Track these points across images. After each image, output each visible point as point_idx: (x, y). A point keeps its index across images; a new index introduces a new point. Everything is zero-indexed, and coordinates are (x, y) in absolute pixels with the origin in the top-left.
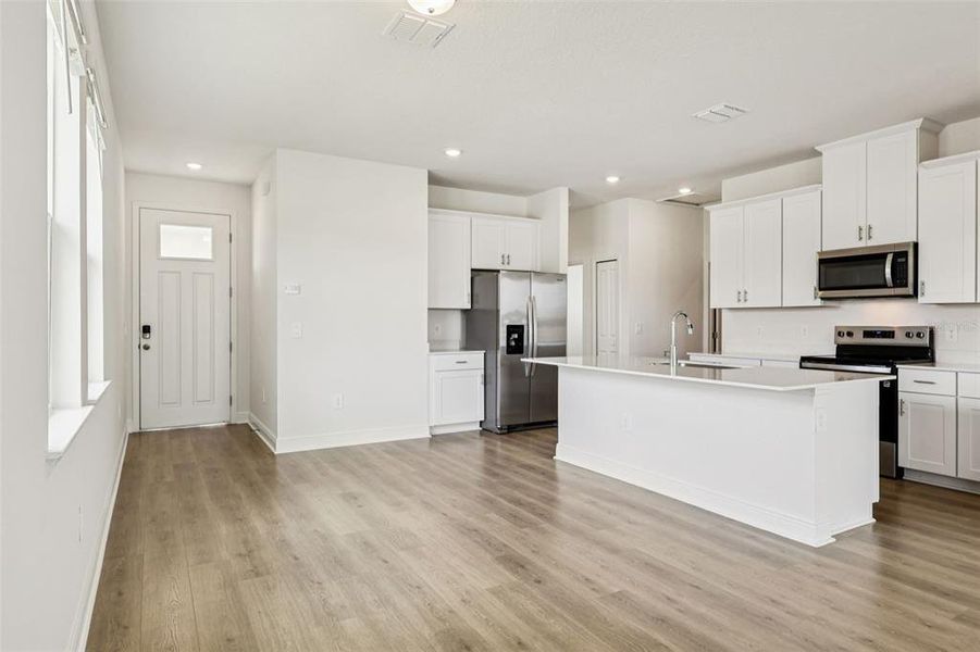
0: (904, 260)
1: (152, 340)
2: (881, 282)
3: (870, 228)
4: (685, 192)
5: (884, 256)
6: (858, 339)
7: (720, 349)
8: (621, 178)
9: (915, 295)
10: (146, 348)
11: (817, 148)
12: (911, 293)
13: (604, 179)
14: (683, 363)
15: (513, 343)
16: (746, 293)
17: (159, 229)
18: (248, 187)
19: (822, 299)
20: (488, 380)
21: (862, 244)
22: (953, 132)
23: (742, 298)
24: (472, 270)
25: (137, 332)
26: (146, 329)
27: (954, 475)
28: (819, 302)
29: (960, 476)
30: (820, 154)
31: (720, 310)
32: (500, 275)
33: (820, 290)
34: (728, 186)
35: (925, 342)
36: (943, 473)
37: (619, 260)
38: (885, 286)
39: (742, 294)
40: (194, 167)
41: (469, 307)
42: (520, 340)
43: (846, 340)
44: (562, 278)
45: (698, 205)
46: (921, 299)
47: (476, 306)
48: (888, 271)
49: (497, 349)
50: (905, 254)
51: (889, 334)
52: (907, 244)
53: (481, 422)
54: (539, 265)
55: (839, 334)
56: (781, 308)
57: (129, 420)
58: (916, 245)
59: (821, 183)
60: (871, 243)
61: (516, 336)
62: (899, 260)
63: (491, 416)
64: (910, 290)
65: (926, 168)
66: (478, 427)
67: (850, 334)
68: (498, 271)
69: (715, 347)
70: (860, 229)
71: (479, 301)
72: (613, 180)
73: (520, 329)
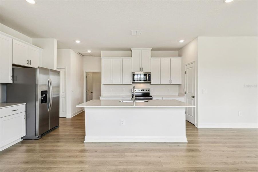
4: (89, 51)
11: (131, 49)
13: (75, 41)
23: (112, 82)
28: (131, 83)
33: (133, 81)
41: (11, 82)
44: (57, 72)
45: (83, 56)
47: (15, 82)
49: (36, 101)
59: (132, 57)
61: (44, 95)
66: (20, 140)
71: (16, 80)
72: (78, 42)
73: (46, 92)
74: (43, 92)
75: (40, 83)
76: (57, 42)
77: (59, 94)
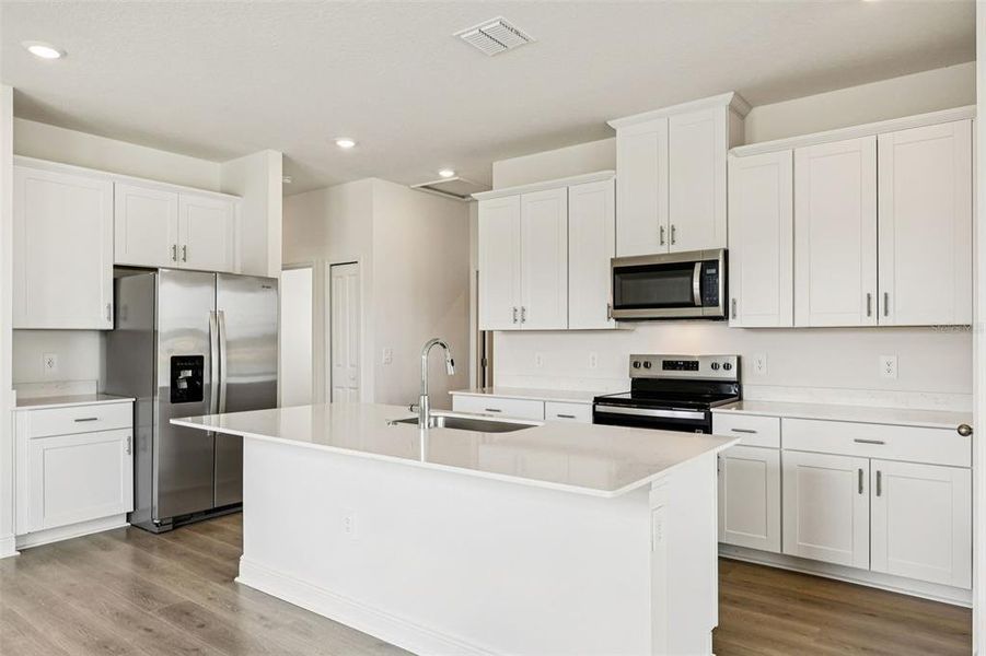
0: (714, 271)
2: (688, 300)
3: (673, 230)
4: (447, 174)
5: (691, 266)
6: (657, 372)
7: (491, 385)
8: (357, 144)
9: (725, 318)
11: (609, 123)
12: (722, 314)
13: (334, 142)
14: (442, 415)
15: (184, 385)
16: (524, 310)
19: (617, 320)
20: (141, 444)
21: (663, 250)
22: (760, 115)
23: (519, 318)
24: (116, 267)
27: (779, 552)
28: (612, 324)
29: (785, 552)
30: (612, 132)
31: (491, 332)
32: (159, 276)
33: (616, 307)
34: (502, 168)
35: (732, 374)
36: (765, 549)
37: (361, 263)
38: (692, 304)
39: (519, 310)
41: (111, 327)
42: (198, 380)
43: (642, 373)
44: (270, 283)
45: (463, 197)
46: (732, 322)
47: (122, 325)
48: (696, 285)
49: (154, 393)
50: (715, 263)
51: (693, 365)
52: (715, 252)
53: (129, 514)
54: (238, 265)
55: (636, 365)
56: (568, 331)
58: (726, 253)
59: (615, 169)
60: (674, 249)
61: (189, 373)
62: (709, 272)
63: (144, 504)
64: (720, 311)
65: (736, 156)
66: (123, 523)
67: (647, 365)
68: (156, 270)
69: (485, 382)
70: (662, 231)
71: (125, 319)
72: (346, 144)
73: (196, 363)
74: (178, 363)
75: (163, 326)
77: (276, 373)
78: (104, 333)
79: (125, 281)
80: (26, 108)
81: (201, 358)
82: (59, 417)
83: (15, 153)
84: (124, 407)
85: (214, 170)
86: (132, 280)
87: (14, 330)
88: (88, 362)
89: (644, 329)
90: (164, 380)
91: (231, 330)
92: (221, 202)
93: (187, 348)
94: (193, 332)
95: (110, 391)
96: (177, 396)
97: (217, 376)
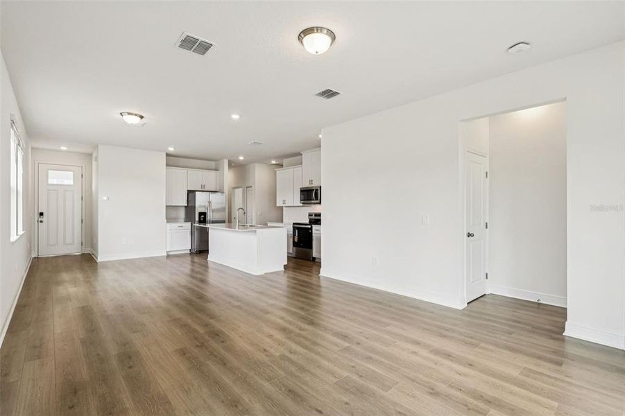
1: (44, 218)
3: (312, 181)
4: (274, 162)
5: (313, 190)
6: (313, 217)
9: (320, 203)
10: (41, 222)
11: (301, 153)
15: (202, 219)
16: (285, 200)
17: (48, 173)
18: (91, 155)
19: (302, 203)
20: (192, 233)
23: (284, 203)
24: (188, 191)
25: (37, 216)
26: (41, 214)
28: (301, 205)
30: (301, 155)
32: (196, 193)
33: (302, 200)
37: (253, 187)
38: (313, 200)
40: (64, 148)
41: (186, 205)
42: (205, 218)
43: (311, 217)
47: (189, 205)
48: (314, 195)
49: (195, 221)
53: (190, 250)
56: (294, 206)
57: (32, 252)
58: (320, 187)
59: (302, 164)
60: (312, 186)
61: (203, 216)
62: (316, 191)
63: (194, 247)
64: (319, 201)
66: (189, 252)
68: (195, 191)
70: (310, 181)
71: (189, 203)
73: (204, 214)
74: (200, 214)
75: (197, 205)
76: (229, 161)
78: (186, 207)
79: (190, 195)
80: (168, 155)
81: (205, 213)
82: (174, 225)
83: (167, 165)
84: (189, 224)
85: (213, 164)
86: (191, 194)
87: (167, 206)
88: (182, 213)
89: (313, 206)
90: (197, 219)
91: (214, 207)
92: (213, 173)
93: (203, 210)
94: (204, 206)
95: (186, 221)
96: (200, 222)
97: (209, 217)
